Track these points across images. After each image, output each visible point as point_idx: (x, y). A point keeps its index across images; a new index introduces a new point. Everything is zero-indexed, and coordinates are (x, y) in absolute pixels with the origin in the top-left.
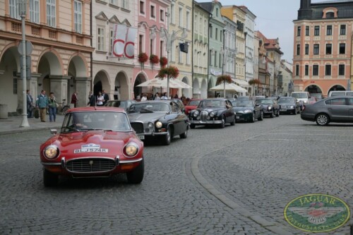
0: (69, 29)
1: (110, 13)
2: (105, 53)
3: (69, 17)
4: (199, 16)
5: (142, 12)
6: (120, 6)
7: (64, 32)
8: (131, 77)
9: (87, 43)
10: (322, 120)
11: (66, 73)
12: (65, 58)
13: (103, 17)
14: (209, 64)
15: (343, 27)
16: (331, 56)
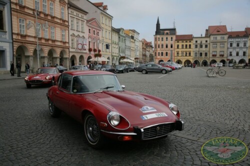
0: (60, 40)
1: (76, 34)
2: (74, 48)
3: (60, 36)
4: (114, 34)
5: (90, 33)
6: (81, 31)
7: (57, 41)
8: (86, 57)
9: (67, 45)
11: (59, 56)
12: (58, 51)
13: (73, 35)
14: (119, 52)
15: (172, 38)
16: (168, 49)
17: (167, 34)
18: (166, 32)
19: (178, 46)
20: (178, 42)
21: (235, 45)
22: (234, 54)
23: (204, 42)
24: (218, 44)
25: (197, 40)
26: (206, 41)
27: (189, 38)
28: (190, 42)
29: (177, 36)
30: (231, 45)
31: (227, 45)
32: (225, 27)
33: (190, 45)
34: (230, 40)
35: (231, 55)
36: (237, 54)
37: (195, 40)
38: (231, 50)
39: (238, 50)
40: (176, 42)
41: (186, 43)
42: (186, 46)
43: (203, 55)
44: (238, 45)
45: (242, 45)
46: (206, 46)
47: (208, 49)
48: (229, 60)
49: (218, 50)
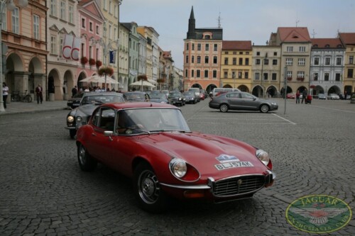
0: (30, 36)
1: (60, 26)
2: (56, 56)
3: (30, 27)
4: (123, 32)
5: (83, 26)
6: (67, 20)
7: (25, 38)
8: (76, 74)
9: (43, 48)
10: (224, 108)
11: (27, 70)
12: (26, 58)
13: (55, 28)
14: (129, 67)
15: (216, 46)
16: (208, 65)
17: (208, 37)
18: (205, 34)
19: (226, 60)
20: (227, 53)
21: (322, 62)
22: (321, 77)
23: (271, 55)
24: (295, 59)
25: (260, 50)
26: (275, 54)
27: (245, 47)
28: (247, 53)
29: (225, 43)
30: (316, 62)
31: (310, 61)
32: (305, 29)
33: (247, 60)
34: (315, 53)
35: (316, 79)
36: (327, 78)
37: (255, 50)
38: (316, 70)
39: (327, 70)
40: (223, 53)
41: (241, 56)
42: (241, 60)
43: (270, 78)
44: (328, 63)
45: (333, 62)
46: (275, 62)
47: (277, 67)
48: (312, 87)
49: (295, 69)
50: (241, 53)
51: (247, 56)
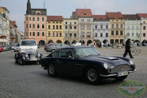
15: (43, 18)
17: (38, 14)
18: (37, 12)
19: (49, 26)
20: (49, 23)
21: (99, 27)
22: (99, 35)
23: (73, 23)
24: (86, 26)
25: (67, 21)
26: (75, 23)
27: (59, 19)
28: (61, 23)
29: (48, 17)
30: (96, 27)
31: (93, 27)
32: (90, 10)
33: (61, 26)
34: (95, 23)
35: (96, 36)
36: (101, 35)
37: (65, 21)
38: (96, 31)
39: (101, 31)
40: (47, 22)
42: (57, 26)
43: (73, 36)
44: (102, 28)
45: (104, 27)
46: (75, 27)
47: (76, 30)
48: (95, 40)
49: (86, 31)
50: (57, 23)
51: (61, 24)
